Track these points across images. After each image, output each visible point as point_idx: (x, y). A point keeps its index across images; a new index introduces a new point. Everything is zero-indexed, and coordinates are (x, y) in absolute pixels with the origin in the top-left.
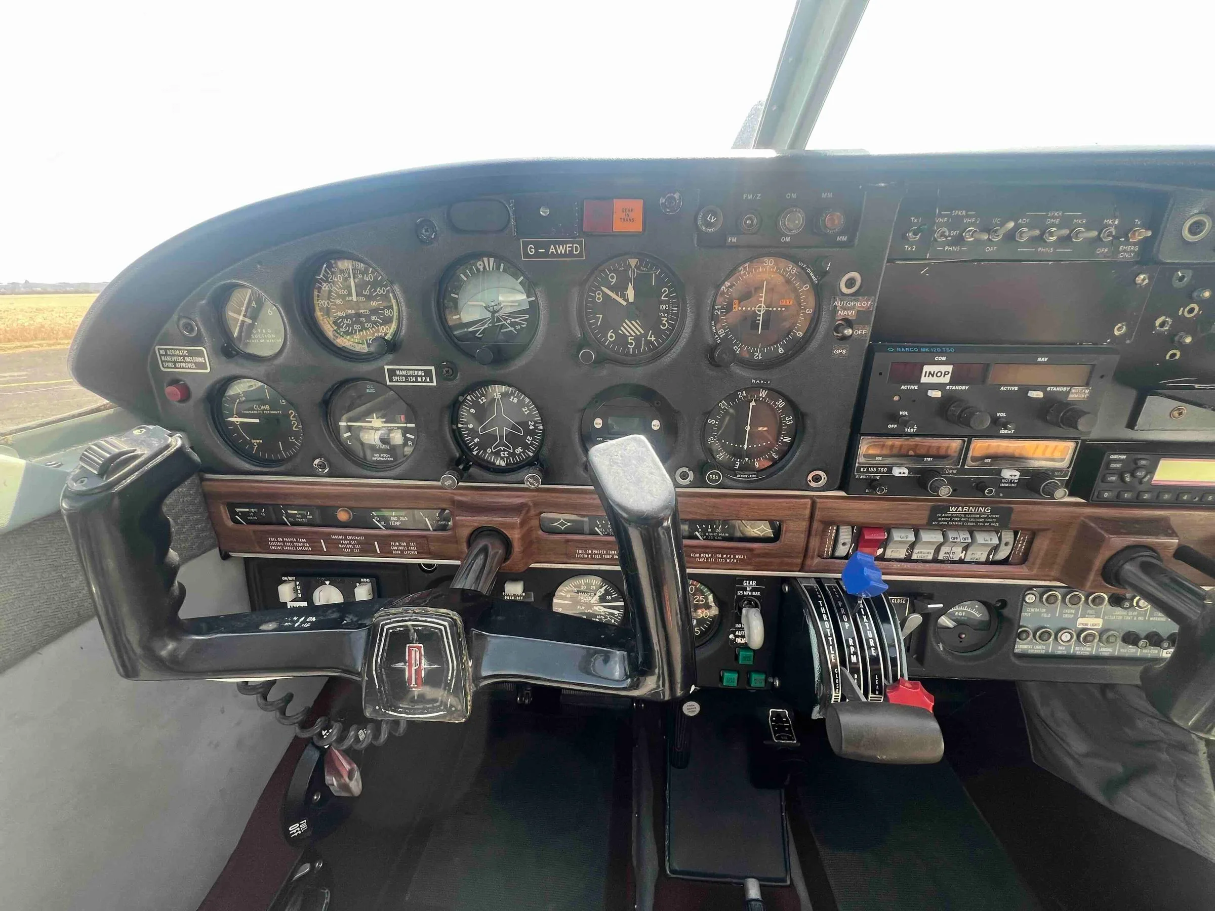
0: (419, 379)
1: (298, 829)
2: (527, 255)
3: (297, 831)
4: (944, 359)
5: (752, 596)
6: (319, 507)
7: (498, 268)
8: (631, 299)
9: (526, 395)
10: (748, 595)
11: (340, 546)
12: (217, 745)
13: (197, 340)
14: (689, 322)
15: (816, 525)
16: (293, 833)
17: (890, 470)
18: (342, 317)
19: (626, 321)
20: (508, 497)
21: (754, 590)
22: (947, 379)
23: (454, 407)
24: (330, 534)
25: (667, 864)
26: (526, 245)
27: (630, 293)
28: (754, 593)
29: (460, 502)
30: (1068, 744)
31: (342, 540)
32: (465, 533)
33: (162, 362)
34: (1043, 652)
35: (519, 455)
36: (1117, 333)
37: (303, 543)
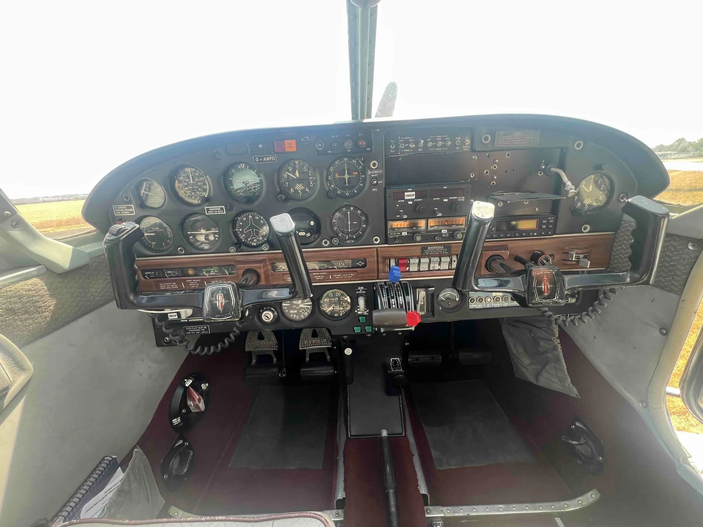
0: (219, 211)
1: (177, 421)
2: (255, 162)
3: (176, 422)
4: (411, 190)
5: (362, 293)
6: (181, 269)
7: (246, 168)
8: (298, 176)
9: (262, 216)
10: (361, 293)
11: (190, 285)
12: (141, 375)
13: (130, 202)
14: (319, 183)
15: (380, 259)
16: (175, 423)
17: (401, 234)
18: (187, 190)
19: (297, 184)
20: (257, 257)
21: (363, 290)
22: (414, 197)
23: (234, 222)
24: (185, 280)
25: (349, 433)
26: (255, 158)
27: (297, 173)
28: (363, 292)
29: (238, 260)
30: (523, 362)
31: (191, 282)
32: (242, 272)
33: (116, 212)
34: (482, 307)
35: (261, 240)
36: (472, 177)
37: (175, 285)
